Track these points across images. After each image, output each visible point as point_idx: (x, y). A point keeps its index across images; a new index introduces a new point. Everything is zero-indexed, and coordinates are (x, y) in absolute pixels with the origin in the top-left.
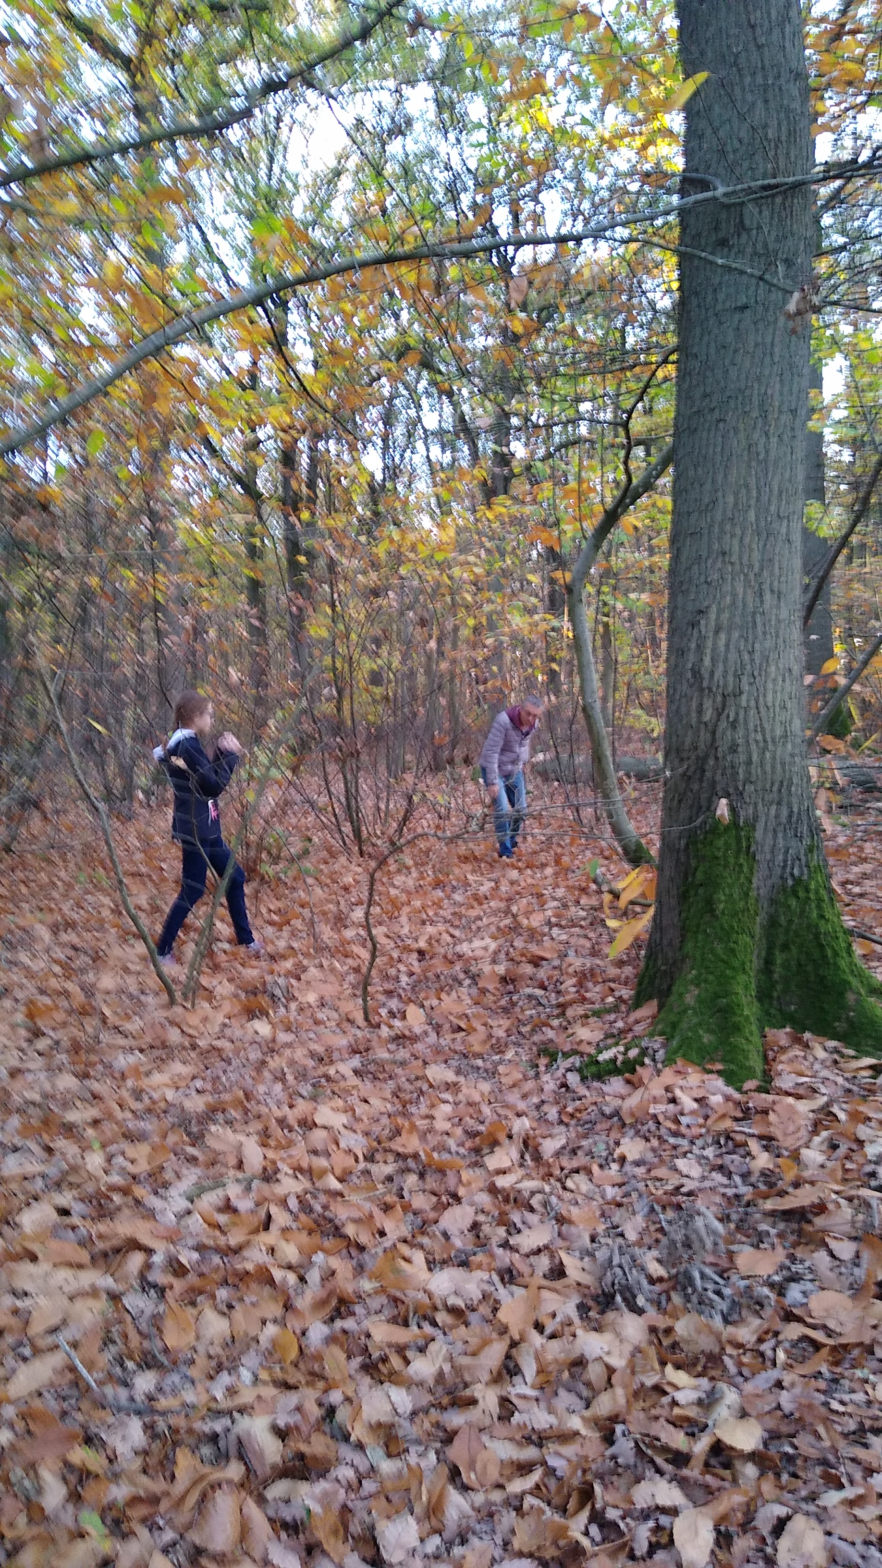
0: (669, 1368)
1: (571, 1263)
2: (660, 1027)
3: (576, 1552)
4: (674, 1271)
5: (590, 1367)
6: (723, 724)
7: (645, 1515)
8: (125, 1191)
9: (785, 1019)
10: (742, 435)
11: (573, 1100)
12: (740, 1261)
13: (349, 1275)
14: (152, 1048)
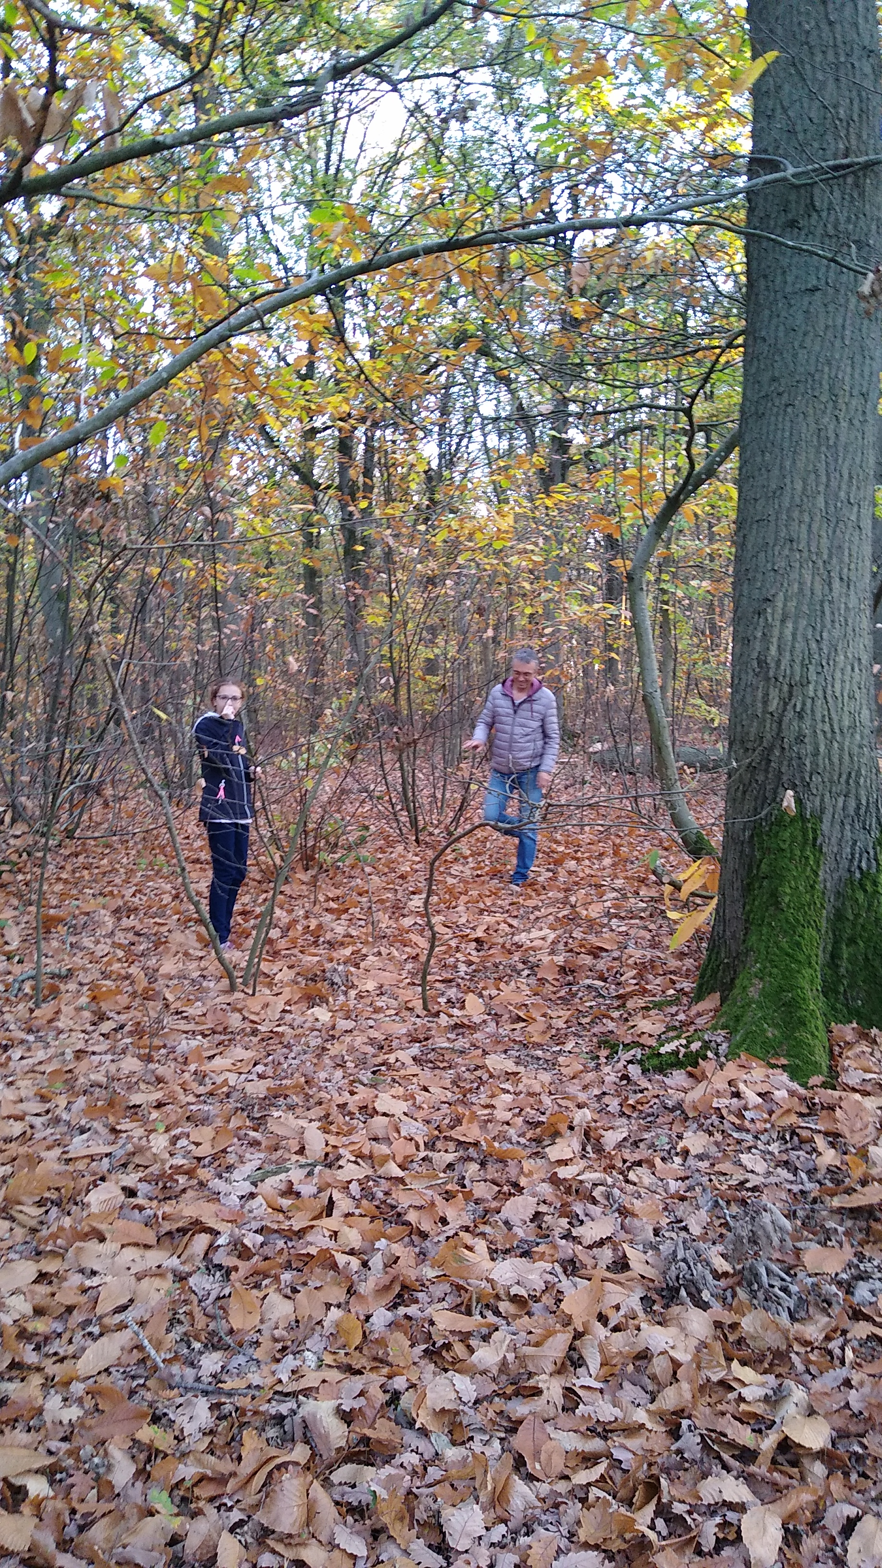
0: (735, 1364)
1: (634, 1256)
2: (723, 1020)
3: (643, 1545)
4: (739, 1267)
5: (655, 1360)
6: (790, 714)
7: (712, 1510)
8: (190, 1173)
9: (852, 1014)
10: (811, 420)
11: (635, 1092)
12: (806, 1258)
13: (412, 1262)
14: (215, 1033)
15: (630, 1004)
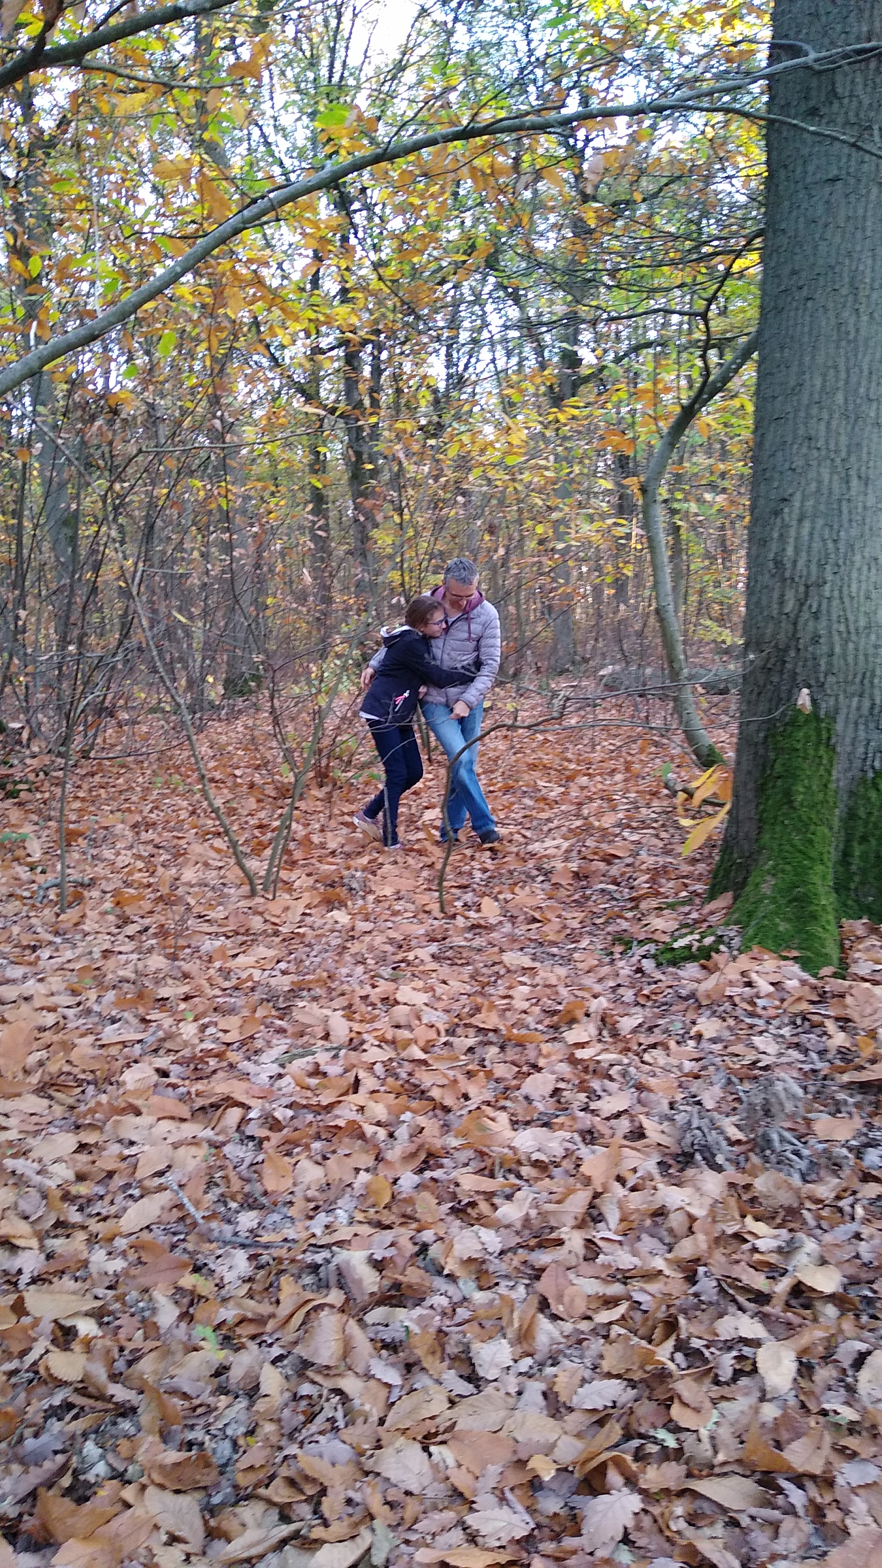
0: (749, 1220)
1: (651, 1127)
2: (736, 916)
3: (663, 1375)
4: (752, 1135)
5: (672, 1216)
6: (805, 615)
7: (728, 1346)
8: (220, 1056)
9: (862, 910)
11: (649, 984)
12: (818, 1127)
13: (437, 1132)
14: (238, 934)
15: (644, 905)
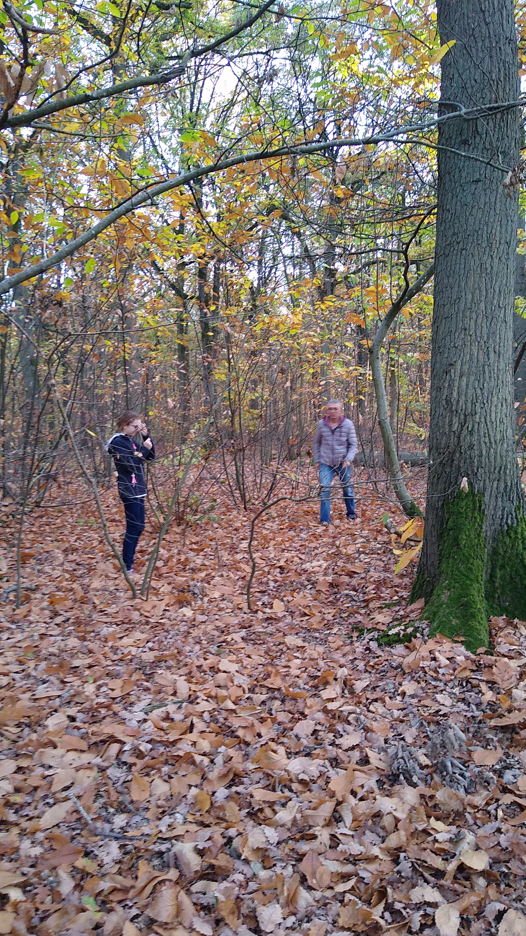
0: (432, 819)
1: (372, 755)
2: (426, 614)
3: (376, 928)
4: (435, 762)
5: (385, 818)
6: (465, 432)
7: (418, 907)
8: (108, 707)
9: (503, 610)
10: (476, 258)
11: (374, 658)
12: (475, 756)
13: (240, 760)
14: (123, 623)
15: (371, 605)
